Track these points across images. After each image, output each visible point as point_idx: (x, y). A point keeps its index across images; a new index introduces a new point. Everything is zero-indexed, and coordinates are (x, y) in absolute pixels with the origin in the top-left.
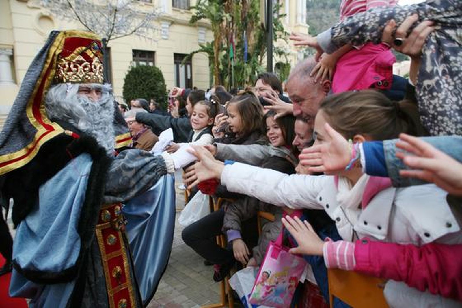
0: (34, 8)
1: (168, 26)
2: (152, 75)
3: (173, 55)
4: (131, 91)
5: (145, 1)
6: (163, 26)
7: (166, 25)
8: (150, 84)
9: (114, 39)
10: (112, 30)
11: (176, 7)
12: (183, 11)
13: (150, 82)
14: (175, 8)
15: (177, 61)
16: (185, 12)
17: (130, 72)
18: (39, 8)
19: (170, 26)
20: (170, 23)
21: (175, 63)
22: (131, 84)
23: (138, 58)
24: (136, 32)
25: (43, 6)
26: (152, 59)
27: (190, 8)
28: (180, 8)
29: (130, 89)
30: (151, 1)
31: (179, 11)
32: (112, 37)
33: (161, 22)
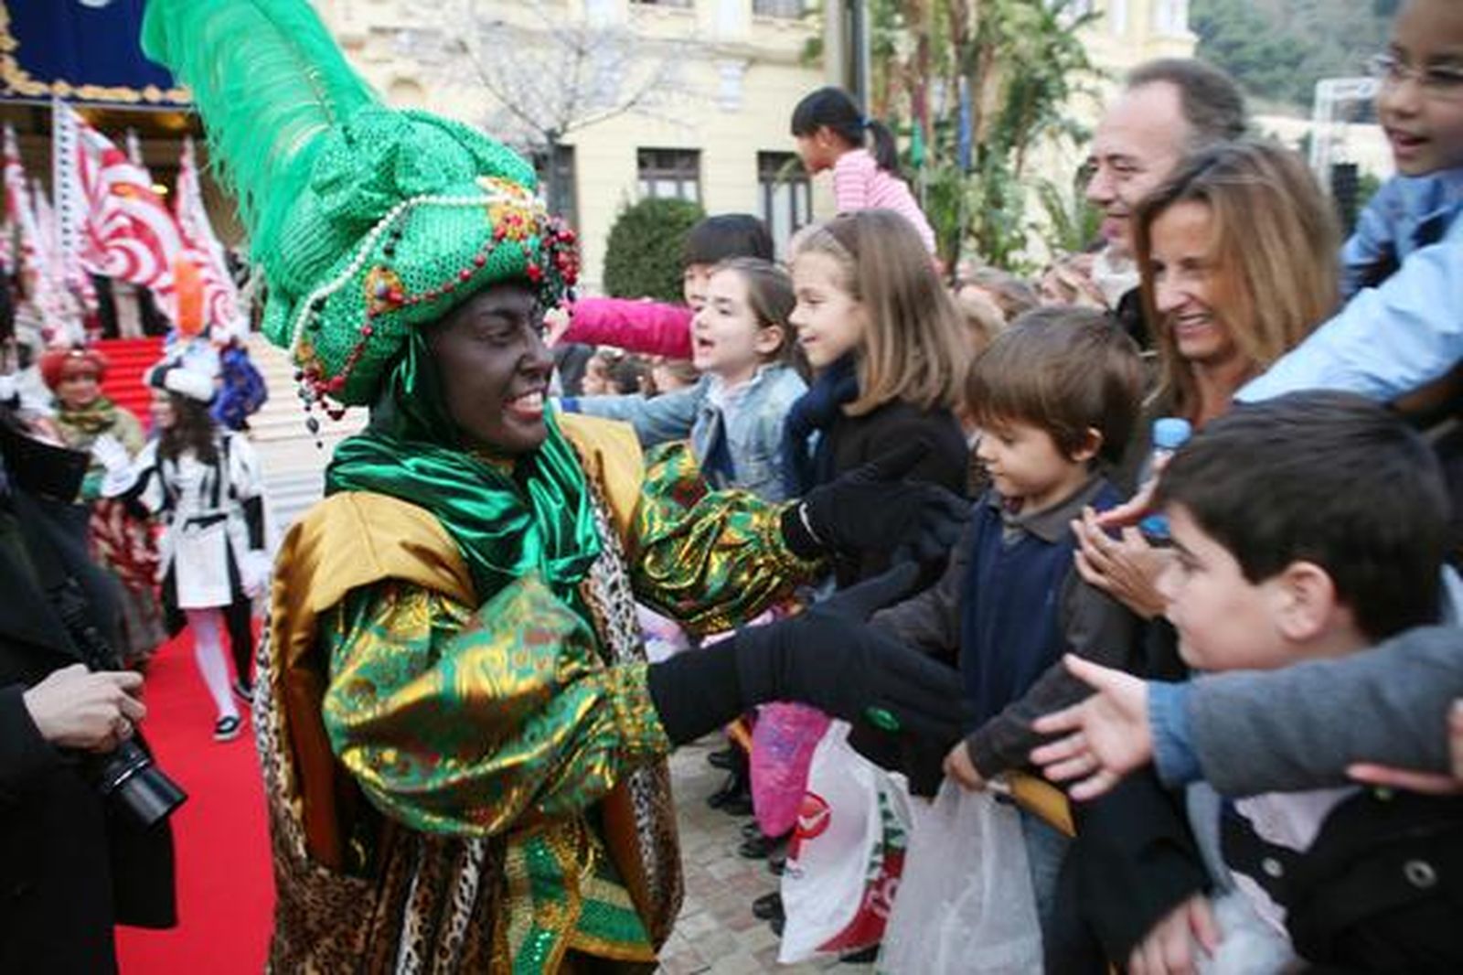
0: (377, 61)
1: (737, 72)
2: (680, 226)
3: (754, 157)
4: (622, 271)
5: (673, 4)
6: (726, 71)
7: (732, 68)
8: (675, 250)
9: (576, 128)
10: (570, 106)
11: (763, 12)
12: (782, 23)
13: (676, 244)
14: (760, 18)
15: (765, 174)
16: (793, 26)
17: (623, 219)
18: (389, 61)
19: (745, 69)
20: (742, 63)
21: (762, 179)
22: (622, 252)
23: (652, 171)
24: (635, 107)
25: (399, 53)
26: (691, 173)
27: (804, 13)
28: (775, 15)
29: (622, 265)
30: (689, 4)
31: (770, 23)
32: (572, 125)
33: (720, 62)
